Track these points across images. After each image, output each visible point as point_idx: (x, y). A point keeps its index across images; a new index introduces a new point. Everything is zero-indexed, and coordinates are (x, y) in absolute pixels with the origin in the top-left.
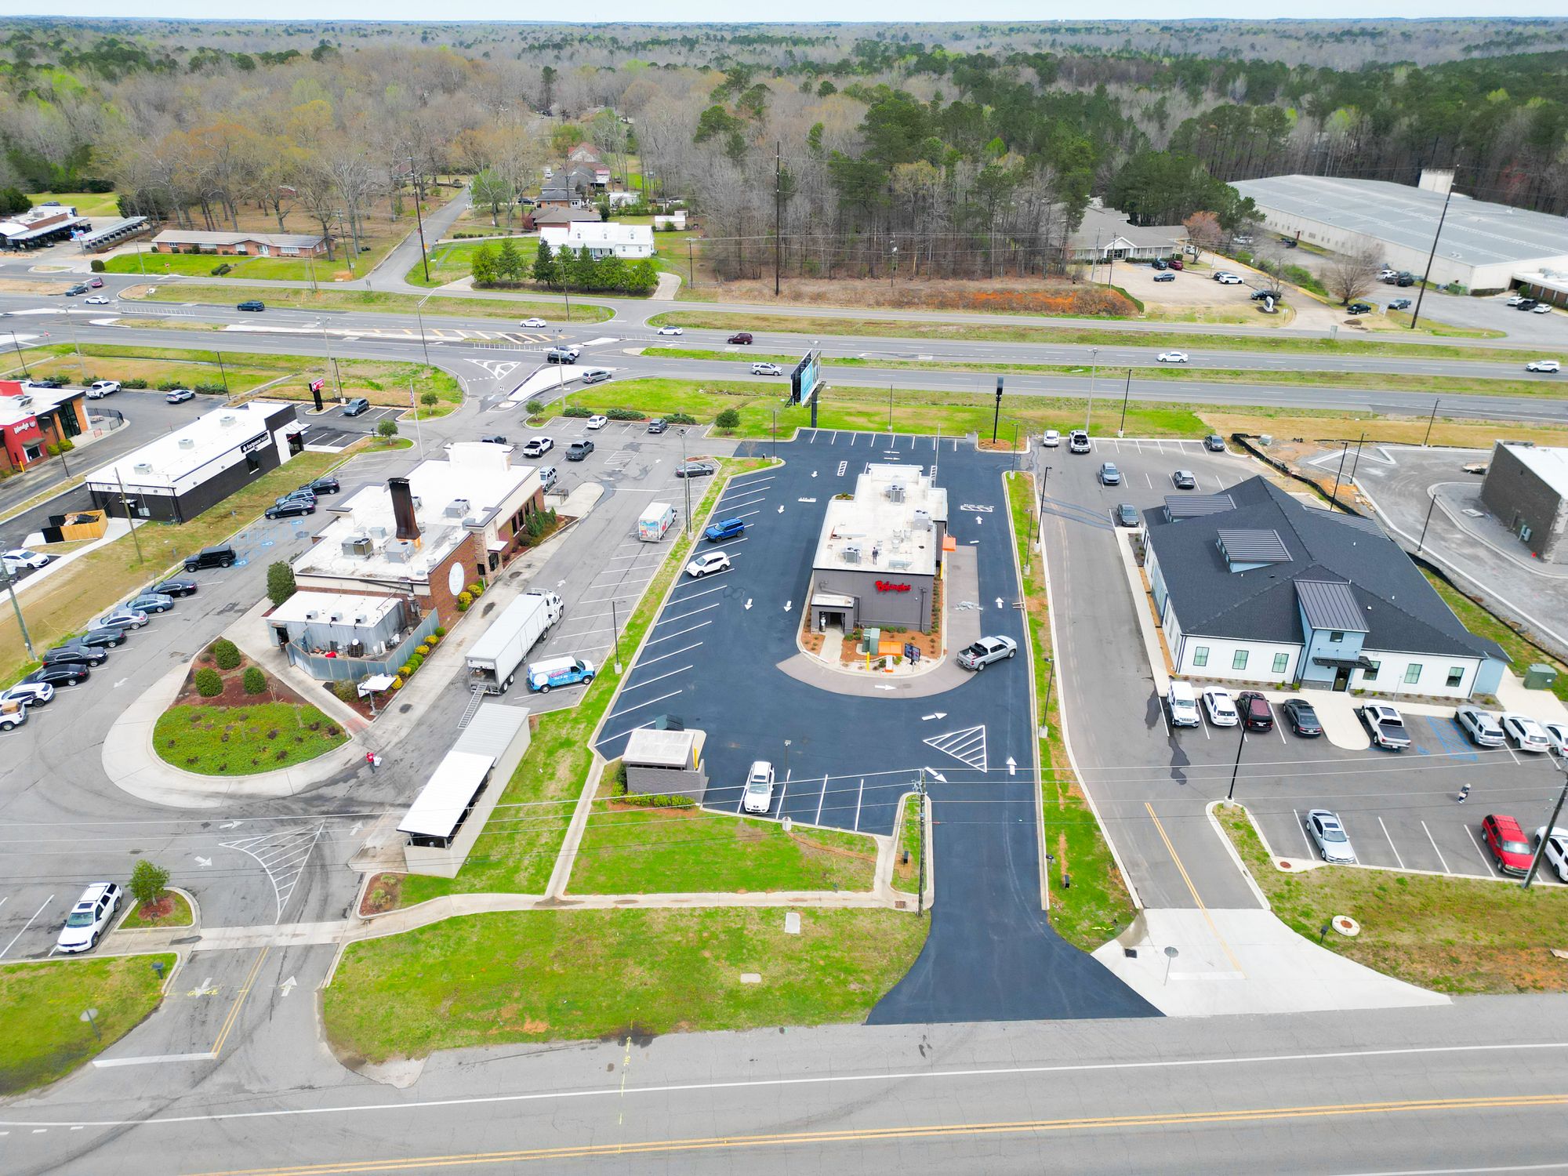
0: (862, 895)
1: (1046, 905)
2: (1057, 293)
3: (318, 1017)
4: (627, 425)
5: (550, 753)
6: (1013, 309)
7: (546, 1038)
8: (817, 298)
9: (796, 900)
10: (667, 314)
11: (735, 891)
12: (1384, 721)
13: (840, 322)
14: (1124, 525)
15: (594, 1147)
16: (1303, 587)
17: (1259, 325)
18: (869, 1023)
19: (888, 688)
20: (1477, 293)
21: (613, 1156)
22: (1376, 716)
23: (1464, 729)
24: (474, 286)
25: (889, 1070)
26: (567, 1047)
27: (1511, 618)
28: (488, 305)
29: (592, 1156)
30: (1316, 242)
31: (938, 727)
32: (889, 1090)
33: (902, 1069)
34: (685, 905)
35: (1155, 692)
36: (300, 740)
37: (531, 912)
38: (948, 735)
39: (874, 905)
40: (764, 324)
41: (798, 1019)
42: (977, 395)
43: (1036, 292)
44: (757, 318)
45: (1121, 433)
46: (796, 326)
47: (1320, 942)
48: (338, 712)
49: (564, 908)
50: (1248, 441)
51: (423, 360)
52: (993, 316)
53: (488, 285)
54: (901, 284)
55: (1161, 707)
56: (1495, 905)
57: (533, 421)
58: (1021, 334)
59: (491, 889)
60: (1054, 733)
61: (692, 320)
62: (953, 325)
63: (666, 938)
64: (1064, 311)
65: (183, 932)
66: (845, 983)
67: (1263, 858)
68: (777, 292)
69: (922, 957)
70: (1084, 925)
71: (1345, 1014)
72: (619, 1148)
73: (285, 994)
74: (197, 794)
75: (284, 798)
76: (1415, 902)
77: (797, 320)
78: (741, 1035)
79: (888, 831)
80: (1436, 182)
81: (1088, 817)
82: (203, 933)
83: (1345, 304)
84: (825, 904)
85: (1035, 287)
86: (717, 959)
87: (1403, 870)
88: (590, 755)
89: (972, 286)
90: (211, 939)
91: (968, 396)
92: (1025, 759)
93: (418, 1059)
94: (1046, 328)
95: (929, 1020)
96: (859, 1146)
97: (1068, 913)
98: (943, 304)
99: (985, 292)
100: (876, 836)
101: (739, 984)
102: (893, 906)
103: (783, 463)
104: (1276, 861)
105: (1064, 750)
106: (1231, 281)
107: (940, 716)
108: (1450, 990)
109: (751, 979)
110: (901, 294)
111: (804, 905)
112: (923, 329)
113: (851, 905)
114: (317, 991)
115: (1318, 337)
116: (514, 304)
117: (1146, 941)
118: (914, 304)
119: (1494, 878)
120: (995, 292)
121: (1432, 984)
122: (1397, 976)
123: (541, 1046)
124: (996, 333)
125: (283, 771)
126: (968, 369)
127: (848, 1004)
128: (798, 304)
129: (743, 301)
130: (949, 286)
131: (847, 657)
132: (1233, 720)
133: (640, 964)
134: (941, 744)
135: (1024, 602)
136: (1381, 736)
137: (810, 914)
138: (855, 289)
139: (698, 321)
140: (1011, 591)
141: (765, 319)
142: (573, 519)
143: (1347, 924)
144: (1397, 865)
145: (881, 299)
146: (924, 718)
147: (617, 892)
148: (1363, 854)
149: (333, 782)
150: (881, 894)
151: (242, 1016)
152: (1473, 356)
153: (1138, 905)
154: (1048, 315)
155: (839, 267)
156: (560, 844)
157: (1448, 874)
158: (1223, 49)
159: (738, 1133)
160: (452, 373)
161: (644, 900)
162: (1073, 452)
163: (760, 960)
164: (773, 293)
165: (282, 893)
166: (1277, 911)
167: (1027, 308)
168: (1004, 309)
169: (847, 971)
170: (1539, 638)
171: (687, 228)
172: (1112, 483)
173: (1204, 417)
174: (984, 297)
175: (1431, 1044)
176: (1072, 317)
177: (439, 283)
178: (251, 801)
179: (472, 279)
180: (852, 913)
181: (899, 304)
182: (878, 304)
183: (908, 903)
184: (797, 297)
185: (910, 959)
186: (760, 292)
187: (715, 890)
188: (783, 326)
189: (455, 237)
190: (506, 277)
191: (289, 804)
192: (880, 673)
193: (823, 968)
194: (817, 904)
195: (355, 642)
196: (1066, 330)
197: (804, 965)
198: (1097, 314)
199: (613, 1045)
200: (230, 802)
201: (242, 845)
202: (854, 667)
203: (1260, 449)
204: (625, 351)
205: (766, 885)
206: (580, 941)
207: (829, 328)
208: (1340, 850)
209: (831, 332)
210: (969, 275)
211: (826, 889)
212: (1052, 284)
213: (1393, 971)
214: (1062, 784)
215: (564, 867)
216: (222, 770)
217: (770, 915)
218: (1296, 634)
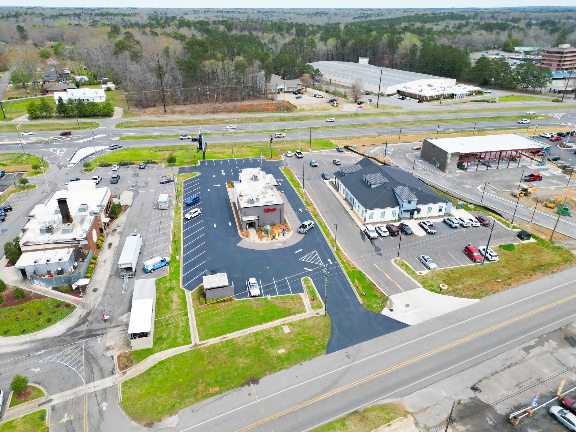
0: (304, 314)
1: (361, 302)
2: (268, 105)
3: (124, 413)
4: (129, 167)
5: (166, 294)
6: (254, 111)
7: (220, 392)
8: (181, 112)
9: (283, 321)
10: (123, 123)
11: (261, 324)
12: (429, 226)
13: (194, 121)
14: (326, 179)
15: (258, 422)
16: (395, 189)
17: (334, 111)
18: (327, 353)
19: (279, 245)
20: (388, 95)
21: (266, 423)
22: (426, 224)
23: (448, 224)
24: (29, 118)
25: (341, 366)
26: (230, 393)
27: (445, 190)
28: (39, 126)
29: (259, 425)
30: (337, 82)
31: (301, 254)
32: (345, 372)
33: (346, 364)
34: (246, 334)
35: (361, 230)
36: (54, 312)
37: (190, 351)
38: (306, 256)
39: (310, 316)
40: (164, 124)
41: (305, 360)
42: (256, 142)
43: (261, 105)
44: (161, 122)
45: (310, 150)
46: (177, 123)
47: (440, 293)
48: (65, 298)
49: (202, 346)
50: (349, 148)
51: (22, 151)
52: (248, 114)
53: (36, 118)
54: (212, 105)
55: (365, 234)
56: (477, 271)
57: (86, 170)
58: (261, 120)
59: (170, 347)
60: (338, 249)
61: (134, 125)
62: (236, 118)
63: (246, 346)
64: (272, 111)
65: (42, 400)
66: (313, 344)
67: (413, 273)
68: (165, 111)
69: (333, 328)
70: (375, 306)
71: (456, 311)
72: (267, 419)
73: (104, 409)
74: (16, 345)
75: (59, 336)
76: (457, 276)
77: (177, 121)
78: (289, 370)
79: (302, 291)
80: (364, 61)
81: (360, 272)
82: (52, 397)
83: (356, 102)
84: (294, 320)
85: (260, 103)
86: (267, 348)
87: (450, 267)
88: (183, 291)
89: (239, 104)
90: (57, 399)
91: (253, 143)
92: (334, 260)
93: (175, 415)
94: (268, 117)
95: (345, 347)
96: (344, 392)
97: (368, 303)
98: (230, 111)
99: (244, 106)
100: (299, 294)
101: (279, 354)
102: (315, 315)
103: (200, 174)
104: (418, 273)
105: (343, 253)
106: (320, 97)
107: (301, 250)
108: (478, 297)
109: (281, 351)
110: (214, 109)
111: (287, 322)
112: (226, 121)
113: (302, 318)
114: (118, 404)
115: (353, 113)
116: (51, 125)
117: (394, 305)
118: (219, 112)
119: (473, 264)
120: (247, 106)
121: (473, 297)
122: (463, 297)
123: (220, 396)
124: (252, 120)
125: (52, 326)
126: (248, 134)
127: (318, 350)
128: (175, 115)
129: (152, 116)
130: (230, 104)
131: (261, 237)
132: (388, 234)
133: (241, 357)
134: (305, 259)
135: (309, 209)
136: (429, 230)
137: (290, 325)
138: (196, 108)
139: (137, 125)
140: (302, 206)
141: (164, 122)
142: (127, 206)
143: (443, 286)
144: (448, 266)
145: (207, 111)
146: (296, 252)
147: (220, 336)
148: (439, 266)
149: (78, 325)
150: (309, 313)
151: (90, 422)
152: (397, 115)
153: (387, 295)
154: (267, 113)
155: (186, 100)
156: (188, 324)
157: (462, 266)
158: (281, 19)
159: (304, 401)
160: (37, 156)
161: (231, 336)
162: (298, 158)
163: (281, 344)
164: (164, 112)
165: (81, 372)
166: (424, 287)
167: (259, 111)
168: (251, 112)
169: (312, 339)
170: (454, 195)
171: (116, 89)
172: (316, 166)
173: (333, 142)
174: (244, 108)
175: (481, 313)
176: (275, 112)
177: (11, 119)
178: (44, 341)
179: (28, 115)
180: (304, 320)
181: (214, 112)
182: (206, 113)
183: (320, 313)
184: (174, 112)
185: (329, 330)
186: (158, 112)
187: (254, 326)
188: (172, 123)
189: (9, 99)
190: (44, 114)
191: (63, 338)
192: (274, 240)
193: (304, 341)
194: (291, 321)
195: (60, 269)
196: (275, 117)
197: (297, 342)
198: (282, 111)
199: (246, 387)
200: (34, 344)
201: (50, 359)
202: (264, 240)
203: (354, 150)
204: (112, 139)
205: (271, 319)
206: (214, 356)
207: (190, 123)
208: (433, 265)
209: (192, 125)
210: (236, 100)
211: (291, 315)
212: (265, 102)
213: (461, 296)
214: (348, 264)
215: (194, 333)
216: (24, 332)
217: (277, 329)
218: (397, 204)
